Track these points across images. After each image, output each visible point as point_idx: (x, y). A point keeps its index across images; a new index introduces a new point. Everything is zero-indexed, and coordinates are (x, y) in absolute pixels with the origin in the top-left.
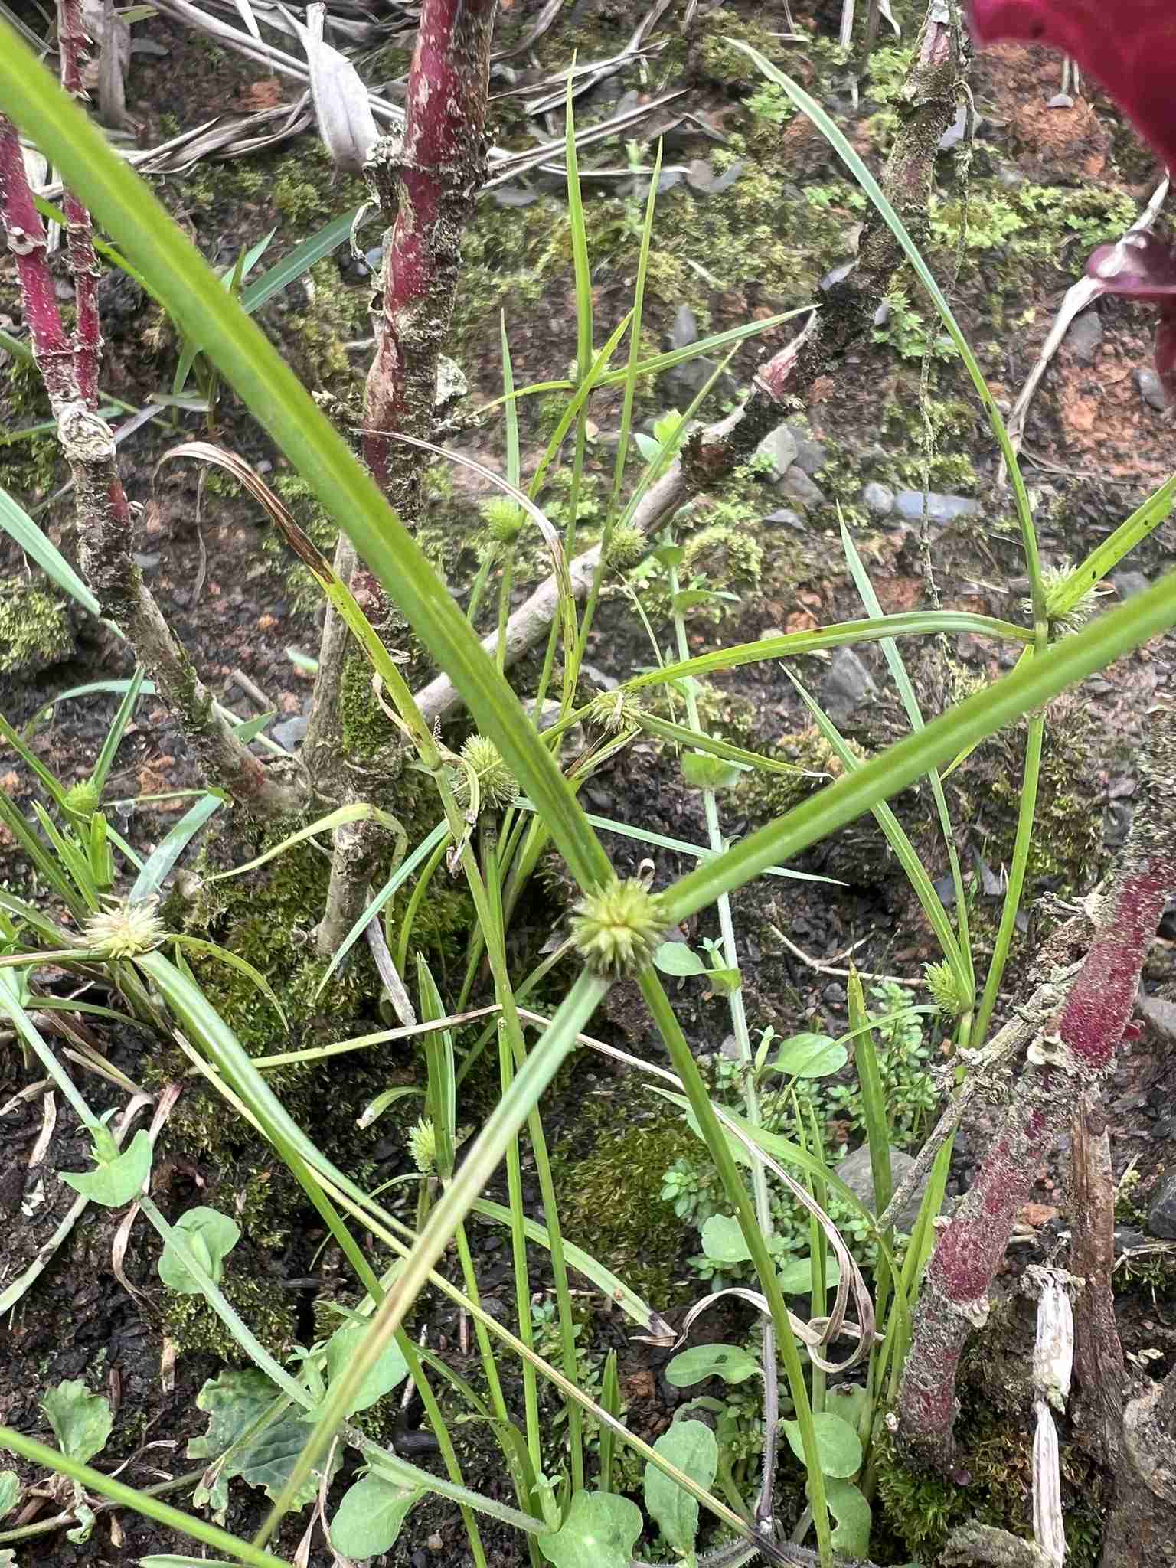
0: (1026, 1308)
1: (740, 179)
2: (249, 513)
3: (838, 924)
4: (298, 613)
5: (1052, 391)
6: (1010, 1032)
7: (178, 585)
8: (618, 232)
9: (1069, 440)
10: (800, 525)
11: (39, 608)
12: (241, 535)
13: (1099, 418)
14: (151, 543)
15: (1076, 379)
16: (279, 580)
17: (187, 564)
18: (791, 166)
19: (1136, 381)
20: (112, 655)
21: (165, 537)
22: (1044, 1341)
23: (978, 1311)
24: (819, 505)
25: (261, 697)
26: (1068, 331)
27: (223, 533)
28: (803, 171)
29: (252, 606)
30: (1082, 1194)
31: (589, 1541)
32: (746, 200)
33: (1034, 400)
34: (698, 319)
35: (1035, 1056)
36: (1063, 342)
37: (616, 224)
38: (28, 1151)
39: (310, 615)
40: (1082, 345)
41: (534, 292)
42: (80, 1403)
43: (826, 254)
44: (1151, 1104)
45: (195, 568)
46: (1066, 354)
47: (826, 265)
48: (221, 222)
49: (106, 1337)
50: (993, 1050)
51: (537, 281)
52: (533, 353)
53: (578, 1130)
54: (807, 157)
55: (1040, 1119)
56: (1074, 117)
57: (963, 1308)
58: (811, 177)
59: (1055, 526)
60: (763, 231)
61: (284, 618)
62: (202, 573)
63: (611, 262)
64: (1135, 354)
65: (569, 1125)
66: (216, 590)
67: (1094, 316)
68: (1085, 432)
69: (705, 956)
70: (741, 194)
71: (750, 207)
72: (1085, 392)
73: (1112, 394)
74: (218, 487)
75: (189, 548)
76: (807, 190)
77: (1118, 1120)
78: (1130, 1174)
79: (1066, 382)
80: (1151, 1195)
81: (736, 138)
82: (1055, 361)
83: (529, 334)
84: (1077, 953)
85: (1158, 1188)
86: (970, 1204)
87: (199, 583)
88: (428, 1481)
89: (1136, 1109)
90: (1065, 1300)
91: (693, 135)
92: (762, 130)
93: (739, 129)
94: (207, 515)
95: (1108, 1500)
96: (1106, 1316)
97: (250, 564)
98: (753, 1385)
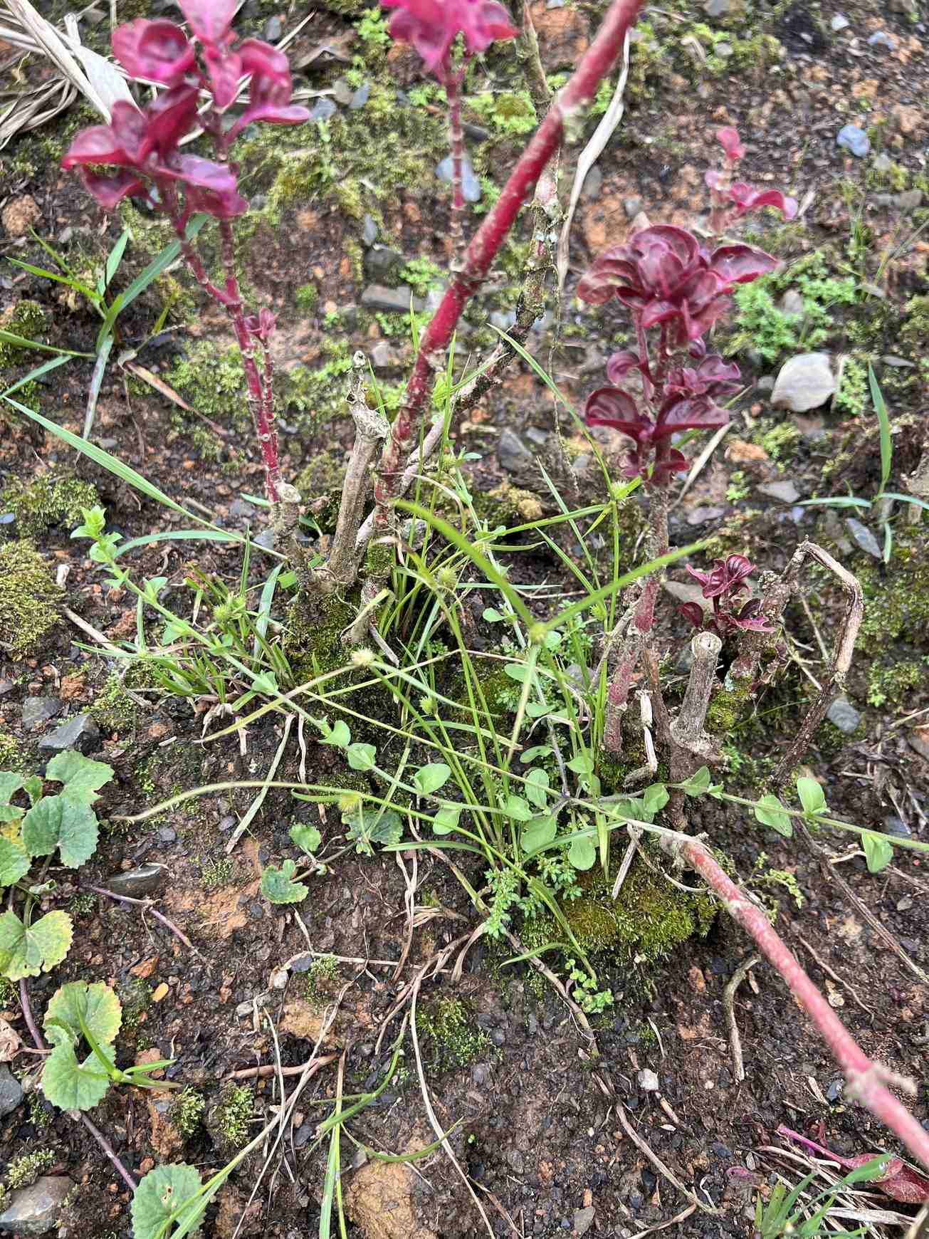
0: (638, 703)
1: (370, 98)
2: (157, 401)
3: (533, 575)
4: (207, 457)
5: (580, 222)
6: (620, 624)
7: (131, 452)
8: (320, 175)
9: (592, 251)
10: (465, 352)
11: (79, 489)
12: (155, 414)
13: (608, 234)
14: (107, 431)
15: (591, 211)
16: (188, 437)
17: (132, 439)
18: (396, 76)
19: (624, 208)
20: (124, 506)
21: (116, 426)
22: (643, 711)
23: (624, 707)
24: (469, 334)
25: (208, 511)
26: (584, 182)
27: (146, 416)
28: (405, 80)
29: (176, 456)
30: (648, 667)
31: (518, 808)
32: (377, 115)
33: (571, 230)
34: (377, 223)
35: (629, 633)
36: (583, 190)
37: (318, 170)
38: (239, 750)
39: (215, 456)
40: (592, 190)
41: (275, 219)
42: (303, 831)
43: (436, 150)
44: (673, 625)
45: (136, 440)
46: (584, 198)
47: (437, 158)
48: (44, 183)
49: (292, 812)
50: (616, 631)
51: (275, 212)
52: (282, 258)
53: (454, 687)
54: (407, 70)
55: (633, 649)
56: (565, 14)
57: (620, 707)
58: (411, 83)
59: (595, 324)
60: (393, 136)
61: (197, 460)
62: (141, 442)
63: (319, 194)
64: (622, 189)
65: (449, 686)
66: (151, 450)
67: (596, 169)
68: (601, 245)
69: (500, 611)
70: (372, 109)
71: (380, 119)
72: (598, 219)
73: (612, 218)
74: (137, 389)
75: (130, 429)
76: (411, 94)
77: (661, 634)
78: (667, 655)
79: (586, 215)
80: (675, 661)
81: (357, 59)
82: (579, 204)
83: (278, 246)
84: (637, 596)
85: (677, 658)
86: (617, 677)
87: (141, 448)
88: (462, 806)
89: (667, 629)
90: (648, 699)
91: (331, 62)
92: (373, 52)
93: (357, 52)
94: (134, 407)
95: (669, 754)
96: (661, 701)
97: (167, 432)
98: (552, 756)
